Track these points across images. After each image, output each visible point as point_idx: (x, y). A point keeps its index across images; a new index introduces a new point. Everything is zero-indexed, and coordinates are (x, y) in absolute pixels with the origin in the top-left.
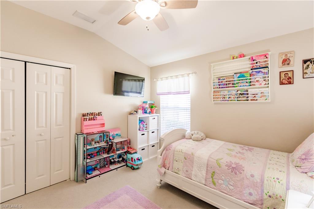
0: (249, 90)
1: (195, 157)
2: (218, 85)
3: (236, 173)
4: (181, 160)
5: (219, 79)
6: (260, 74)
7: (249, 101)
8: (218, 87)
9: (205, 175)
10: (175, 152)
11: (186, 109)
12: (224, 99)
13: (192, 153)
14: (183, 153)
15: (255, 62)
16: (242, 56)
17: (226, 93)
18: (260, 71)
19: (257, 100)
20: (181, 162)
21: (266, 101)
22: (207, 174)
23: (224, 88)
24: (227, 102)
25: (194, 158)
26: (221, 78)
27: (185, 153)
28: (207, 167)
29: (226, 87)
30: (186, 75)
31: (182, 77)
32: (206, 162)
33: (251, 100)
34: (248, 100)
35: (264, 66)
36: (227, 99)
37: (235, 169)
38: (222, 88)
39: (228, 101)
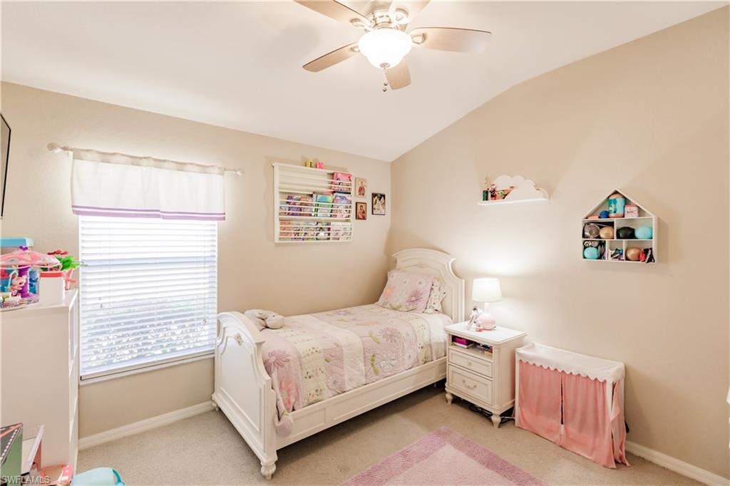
0: (332, 223)
1: (344, 349)
2: (287, 209)
3: (395, 342)
4: (320, 369)
5: (289, 198)
6: (344, 201)
7: (331, 240)
8: (287, 211)
9: (363, 368)
10: (304, 360)
11: (203, 259)
12: (296, 237)
13: (335, 344)
14: (320, 352)
15: (338, 181)
16: (318, 166)
17: (302, 225)
18: (344, 197)
19: (338, 239)
20: (319, 372)
21: (348, 240)
22: (365, 366)
23: (297, 215)
24: (301, 241)
25: (342, 351)
26: (295, 197)
27: (324, 350)
28: (364, 354)
29: (300, 215)
30: (216, 171)
31: (201, 172)
32: (361, 346)
33: (334, 239)
34: (328, 239)
35: (345, 190)
36: (302, 237)
37: (392, 336)
38: (293, 214)
39: (303, 239)
